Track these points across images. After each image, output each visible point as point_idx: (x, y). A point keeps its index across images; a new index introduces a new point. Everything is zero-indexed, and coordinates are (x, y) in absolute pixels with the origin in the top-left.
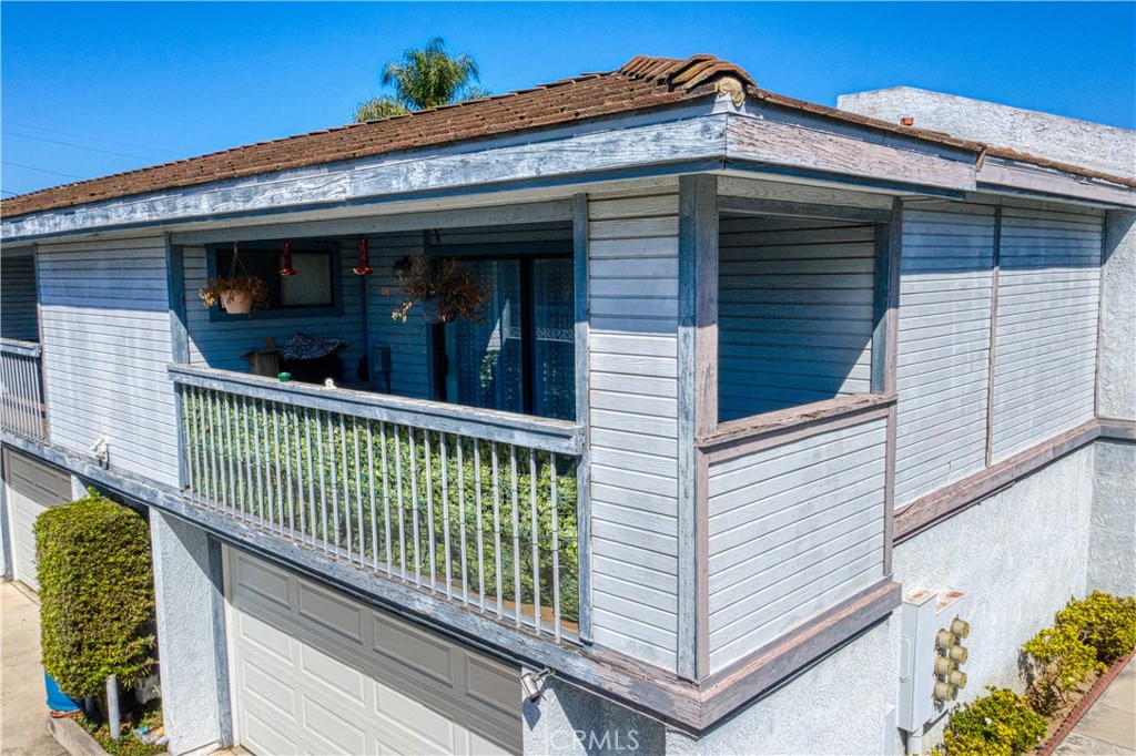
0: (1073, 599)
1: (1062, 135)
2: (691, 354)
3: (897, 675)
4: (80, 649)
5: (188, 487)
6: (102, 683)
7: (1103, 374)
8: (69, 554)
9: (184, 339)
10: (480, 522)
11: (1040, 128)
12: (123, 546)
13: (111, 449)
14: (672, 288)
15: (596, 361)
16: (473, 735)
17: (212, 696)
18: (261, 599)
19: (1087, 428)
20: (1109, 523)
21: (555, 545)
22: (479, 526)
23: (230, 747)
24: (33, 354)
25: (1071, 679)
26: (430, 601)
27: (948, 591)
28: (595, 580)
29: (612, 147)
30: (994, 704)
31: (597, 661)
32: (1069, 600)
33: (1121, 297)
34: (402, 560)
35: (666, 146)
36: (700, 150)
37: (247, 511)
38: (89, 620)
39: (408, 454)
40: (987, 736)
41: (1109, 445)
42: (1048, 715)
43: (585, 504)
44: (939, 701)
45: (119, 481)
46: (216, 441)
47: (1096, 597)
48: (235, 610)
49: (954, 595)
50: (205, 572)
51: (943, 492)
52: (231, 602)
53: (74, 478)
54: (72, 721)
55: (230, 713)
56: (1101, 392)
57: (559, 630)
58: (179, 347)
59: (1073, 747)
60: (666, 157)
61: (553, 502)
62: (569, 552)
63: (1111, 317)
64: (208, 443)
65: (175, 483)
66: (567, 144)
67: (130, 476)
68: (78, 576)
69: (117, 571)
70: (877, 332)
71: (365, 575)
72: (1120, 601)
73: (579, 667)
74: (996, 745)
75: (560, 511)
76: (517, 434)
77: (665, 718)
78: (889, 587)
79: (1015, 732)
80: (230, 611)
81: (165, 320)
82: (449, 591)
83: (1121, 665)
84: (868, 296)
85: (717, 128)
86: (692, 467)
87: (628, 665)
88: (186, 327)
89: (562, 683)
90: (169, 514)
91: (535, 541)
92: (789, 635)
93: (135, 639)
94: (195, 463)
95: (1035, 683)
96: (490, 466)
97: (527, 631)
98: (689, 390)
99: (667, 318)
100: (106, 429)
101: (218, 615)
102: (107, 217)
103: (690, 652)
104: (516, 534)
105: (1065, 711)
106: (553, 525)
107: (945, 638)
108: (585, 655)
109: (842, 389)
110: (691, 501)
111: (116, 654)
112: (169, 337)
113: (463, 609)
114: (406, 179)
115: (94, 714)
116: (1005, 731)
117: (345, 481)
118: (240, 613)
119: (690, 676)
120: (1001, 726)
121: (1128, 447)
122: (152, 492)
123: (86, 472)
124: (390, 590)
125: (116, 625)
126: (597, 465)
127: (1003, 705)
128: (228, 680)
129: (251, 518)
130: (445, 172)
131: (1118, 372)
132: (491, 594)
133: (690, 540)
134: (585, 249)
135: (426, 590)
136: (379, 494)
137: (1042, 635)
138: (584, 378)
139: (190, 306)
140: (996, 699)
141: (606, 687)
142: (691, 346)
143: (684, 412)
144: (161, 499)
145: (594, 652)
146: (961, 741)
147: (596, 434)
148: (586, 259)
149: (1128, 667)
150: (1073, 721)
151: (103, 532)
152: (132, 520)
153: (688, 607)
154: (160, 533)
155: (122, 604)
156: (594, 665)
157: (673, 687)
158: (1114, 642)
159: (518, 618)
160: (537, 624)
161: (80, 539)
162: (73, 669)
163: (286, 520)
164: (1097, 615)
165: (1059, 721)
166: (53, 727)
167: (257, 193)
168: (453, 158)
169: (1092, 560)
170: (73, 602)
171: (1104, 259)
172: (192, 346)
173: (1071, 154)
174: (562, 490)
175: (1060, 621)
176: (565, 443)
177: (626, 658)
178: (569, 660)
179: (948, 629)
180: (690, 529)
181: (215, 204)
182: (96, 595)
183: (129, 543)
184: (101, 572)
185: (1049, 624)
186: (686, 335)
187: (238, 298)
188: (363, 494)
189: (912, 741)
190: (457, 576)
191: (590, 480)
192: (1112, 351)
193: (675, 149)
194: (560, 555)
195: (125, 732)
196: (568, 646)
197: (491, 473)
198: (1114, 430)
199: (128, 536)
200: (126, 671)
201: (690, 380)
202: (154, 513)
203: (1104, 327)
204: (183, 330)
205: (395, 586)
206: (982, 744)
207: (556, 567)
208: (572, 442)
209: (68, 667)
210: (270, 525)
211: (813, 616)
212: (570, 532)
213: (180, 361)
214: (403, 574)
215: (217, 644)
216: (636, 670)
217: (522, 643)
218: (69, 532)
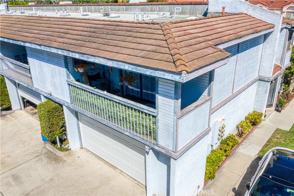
0: (250, 113)
1: (258, 12)
2: (176, 104)
3: (211, 136)
4: (51, 132)
5: (72, 103)
6: (56, 138)
7: (261, 66)
8: (47, 114)
9: (69, 74)
10: (138, 122)
11: (254, 9)
12: (57, 112)
13: (51, 92)
14: (173, 93)
15: (159, 101)
16: (134, 151)
17: (78, 139)
18: (87, 122)
19: (256, 79)
20: (259, 97)
21: (152, 128)
22: (138, 123)
23: (82, 148)
24: (28, 68)
25: (246, 132)
26: (128, 133)
27: (222, 119)
28: (159, 135)
29: (164, 75)
30: (230, 138)
31: (159, 147)
32: (249, 113)
33: (267, 50)
34: (122, 125)
35: (174, 78)
36: (179, 81)
37: (87, 110)
38: (52, 126)
39: (123, 108)
40: (228, 144)
41: (261, 81)
42: (241, 137)
43: (157, 123)
44: (219, 139)
45: (55, 99)
46: (79, 96)
47: (254, 112)
48: (82, 124)
49: (223, 120)
50: (75, 117)
51: (222, 102)
52: (80, 122)
53: (41, 95)
54: (49, 144)
55: (82, 142)
56: (260, 70)
57: (152, 141)
58: (68, 76)
59: (244, 144)
60: (173, 80)
61: (152, 122)
62: (154, 130)
63: (264, 54)
64: (77, 96)
65: (69, 102)
66: (156, 72)
67: (57, 98)
68: (49, 119)
69: (56, 117)
70: (209, 86)
71: (115, 127)
72: (259, 113)
73: (156, 148)
74: (229, 147)
75: (153, 123)
76: (145, 110)
77: (171, 157)
78: (209, 128)
79: (233, 144)
80: (80, 124)
81: (65, 70)
82: (132, 132)
83: (257, 126)
84: (208, 79)
85: (182, 78)
86: (176, 121)
87: (164, 148)
88: (69, 71)
89: (153, 149)
90: (68, 108)
91: (148, 127)
92: (191, 141)
93: (61, 129)
94: (74, 99)
95: (240, 130)
96: (140, 113)
97: (147, 141)
98: (176, 110)
99: (172, 97)
100: (50, 88)
101: (78, 125)
102: (51, 50)
103: (175, 148)
104: (145, 125)
105: (244, 136)
106: (152, 125)
107: (221, 129)
108: (157, 146)
109: (203, 95)
110: (176, 126)
111: (58, 132)
112: (65, 73)
113: (134, 135)
114: (124, 67)
115: (54, 143)
116: (231, 144)
117: (110, 110)
118: (83, 124)
119: (175, 151)
120: (230, 143)
121: (264, 82)
122: (64, 103)
123: (45, 95)
124: (120, 130)
125: (57, 127)
126: (159, 117)
127: (231, 138)
128: (81, 136)
129: (88, 112)
130: (132, 68)
131: (264, 66)
132: (140, 133)
133: (176, 132)
134: (158, 82)
135: (127, 131)
136: (117, 113)
137: (242, 122)
138: (157, 103)
139: (69, 67)
140: (230, 137)
141: (161, 151)
142: (176, 103)
143: (175, 113)
144: (66, 104)
145: (159, 145)
146: (222, 145)
147: (159, 112)
148: (158, 84)
149: (259, 126)
150: (245, 139)
151: (53, 109)
152: (58, 106)
153: (175, 141)
154: (66, 110)
155: (58, 123)
156: (159, 148)
157: (172, 153)
158: (256, 122)
159: (145, 138)
160: (149, 140)
161: (49, 111)
162: (50, 136)
163: (96, 114)
164: (254, 117)
165: (243, 138)
166: (45, 145)
167: (90, 58)
168: (134, 66)
169: (255, 104)
170: (49, 123)
171: (264, 41)
172: (70, 75)
173: (260, 16)
174: (153, 120)
175: (246, 118)
176: (154, 114)
177: (164, 147)
178: (154, 146)
179: (221, 127)
180: (176, 130)
181: (80, 57)
182: (53, 122)
183: (58, 111)
184: (53, 117)
185: (243, 119)
186: (175, 101)
187: (82, 69)
188: (114, 113)
189: (213, 147)
190: (133, 129)
191: (158, 120)
192: (264, 62)
193: (175, 79)
194: (153, 130)
195: (61, 146)
196: (154, 144)
197: (140, 114)
198: (262, 78)
199: (58, 110)
200: (60, 135)
201: (176, 108)
202: (64, 107)
203: (262, 56)
204: (68, 72)
205: (121, 130)
206: (226, 146)
207: (152, 132)
208: (155, 114)
209: (49, 135)
210: (93, 114)
211: (195, 137)
212: (155, 127)
213: (69, 79)
214: (122, 128)
215: (78, 130)
216: (166, 149)
217: (146, 143)
218: (46, 110)
